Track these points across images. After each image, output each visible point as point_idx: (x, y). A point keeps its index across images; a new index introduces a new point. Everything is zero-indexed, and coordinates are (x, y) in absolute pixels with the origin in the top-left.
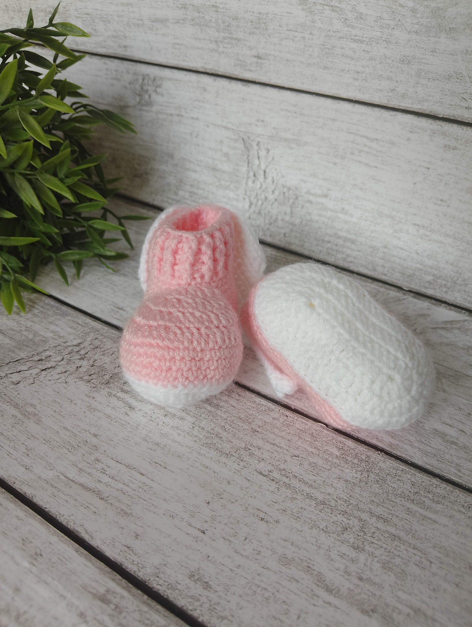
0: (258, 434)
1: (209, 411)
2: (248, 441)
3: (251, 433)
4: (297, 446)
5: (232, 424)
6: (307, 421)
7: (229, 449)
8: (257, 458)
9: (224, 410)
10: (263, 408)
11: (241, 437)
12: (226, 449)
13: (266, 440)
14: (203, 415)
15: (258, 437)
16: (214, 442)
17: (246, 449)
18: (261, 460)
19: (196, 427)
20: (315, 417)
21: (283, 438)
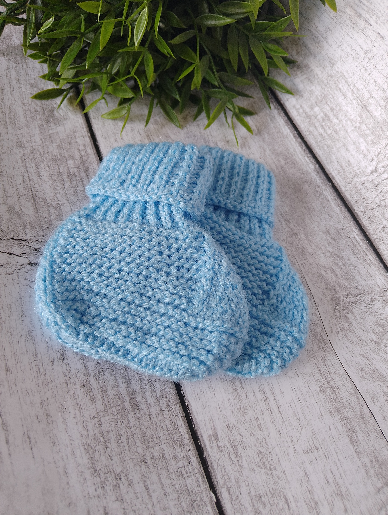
0: (143, 466)
1: (124, 408)
2: (128, 468)
3: (139, 460)
4: (167, 505)
5: (131, 437)
6: (204, 482)
7: (102, 466)
8: (118, 494)
9: (139, 415)
10: (176, 437)
11: (125, 459)
12: (100, 464)
13: (144, 479)
14: (114, 409)
15: (141, 470)
16: (96, 449)
17: (118, 477)
18: (119, 499)
19: (96, 419)
20: (215, 483)
21: (163, 486)
